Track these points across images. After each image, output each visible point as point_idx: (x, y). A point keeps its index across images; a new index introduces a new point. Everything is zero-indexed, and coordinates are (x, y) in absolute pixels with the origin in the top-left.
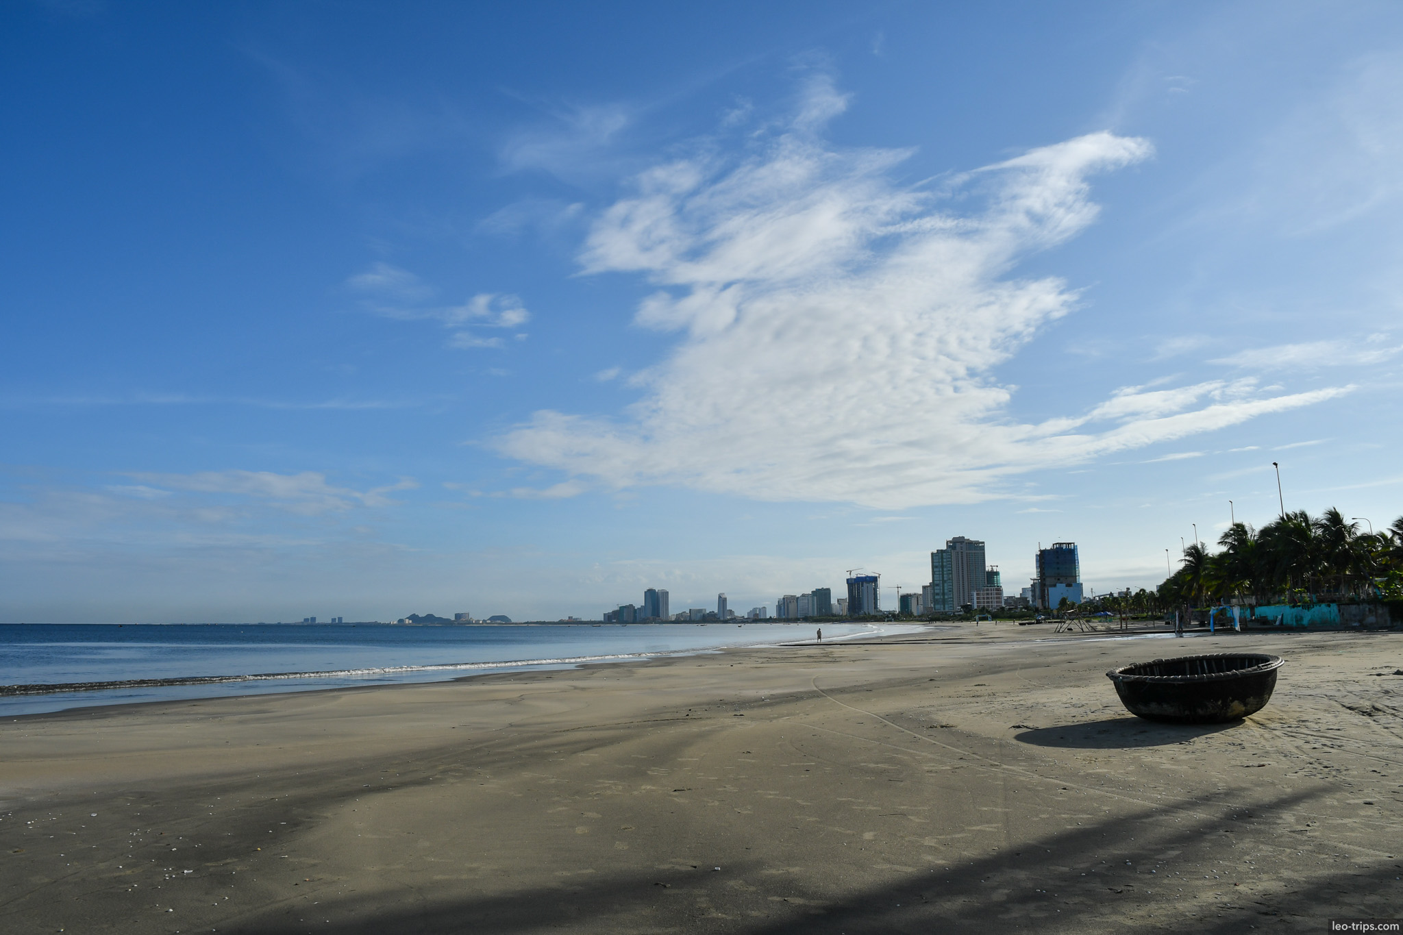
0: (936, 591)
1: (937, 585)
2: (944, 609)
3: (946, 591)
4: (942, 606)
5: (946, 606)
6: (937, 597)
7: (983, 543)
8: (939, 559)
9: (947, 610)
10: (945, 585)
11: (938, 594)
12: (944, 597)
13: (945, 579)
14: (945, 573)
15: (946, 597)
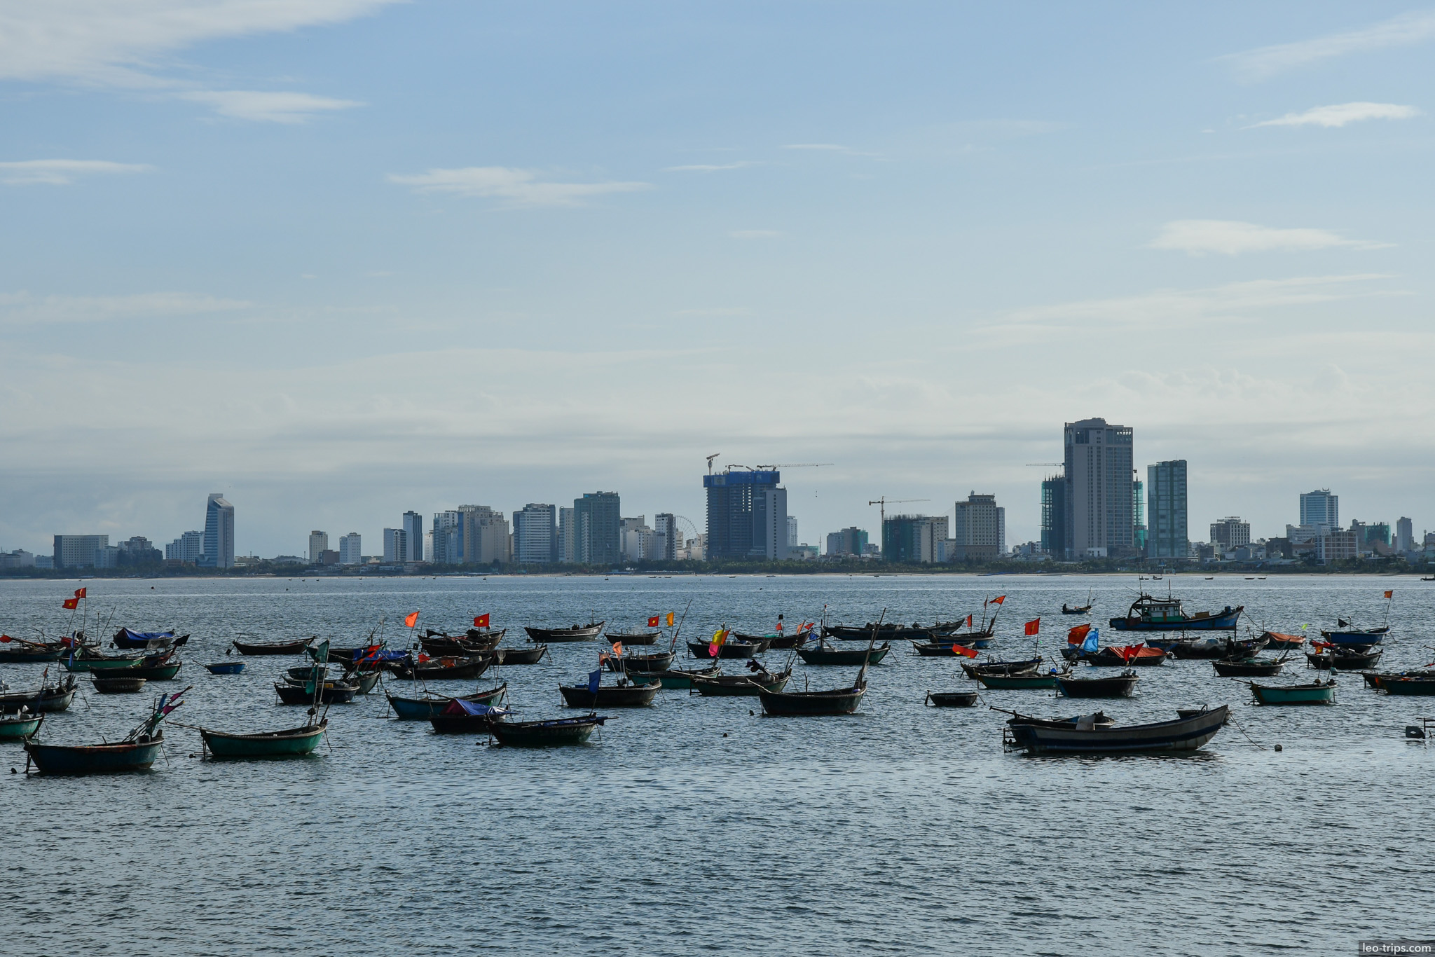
0: (1162, 527)
1: (1163, 517)
2: (1173, 554)
3: (1176, 527)
4: (1170, 550)
5: (1176, 550)
6: (1162, 536)
7: (1131, 429)
8: (1167, 476)
9: (1176, 556)
10: (1176, 517)
11: (1163, 531)
12: (1172, 535)
13: (1176, 507)
14: (1175, 498)
15: (1176, 536)
